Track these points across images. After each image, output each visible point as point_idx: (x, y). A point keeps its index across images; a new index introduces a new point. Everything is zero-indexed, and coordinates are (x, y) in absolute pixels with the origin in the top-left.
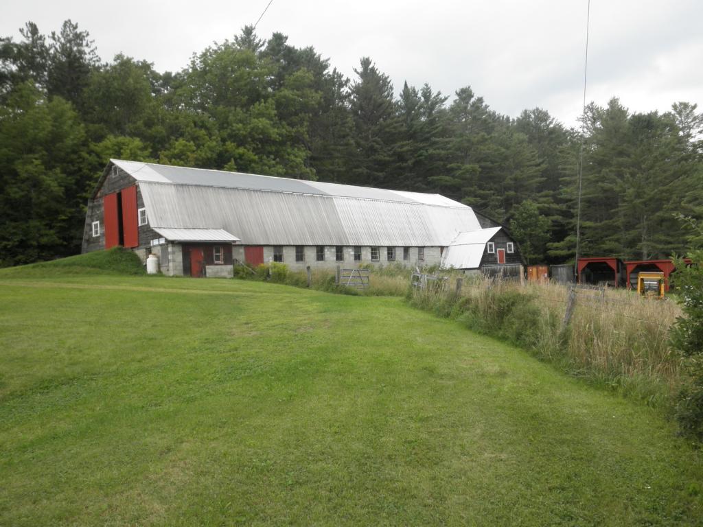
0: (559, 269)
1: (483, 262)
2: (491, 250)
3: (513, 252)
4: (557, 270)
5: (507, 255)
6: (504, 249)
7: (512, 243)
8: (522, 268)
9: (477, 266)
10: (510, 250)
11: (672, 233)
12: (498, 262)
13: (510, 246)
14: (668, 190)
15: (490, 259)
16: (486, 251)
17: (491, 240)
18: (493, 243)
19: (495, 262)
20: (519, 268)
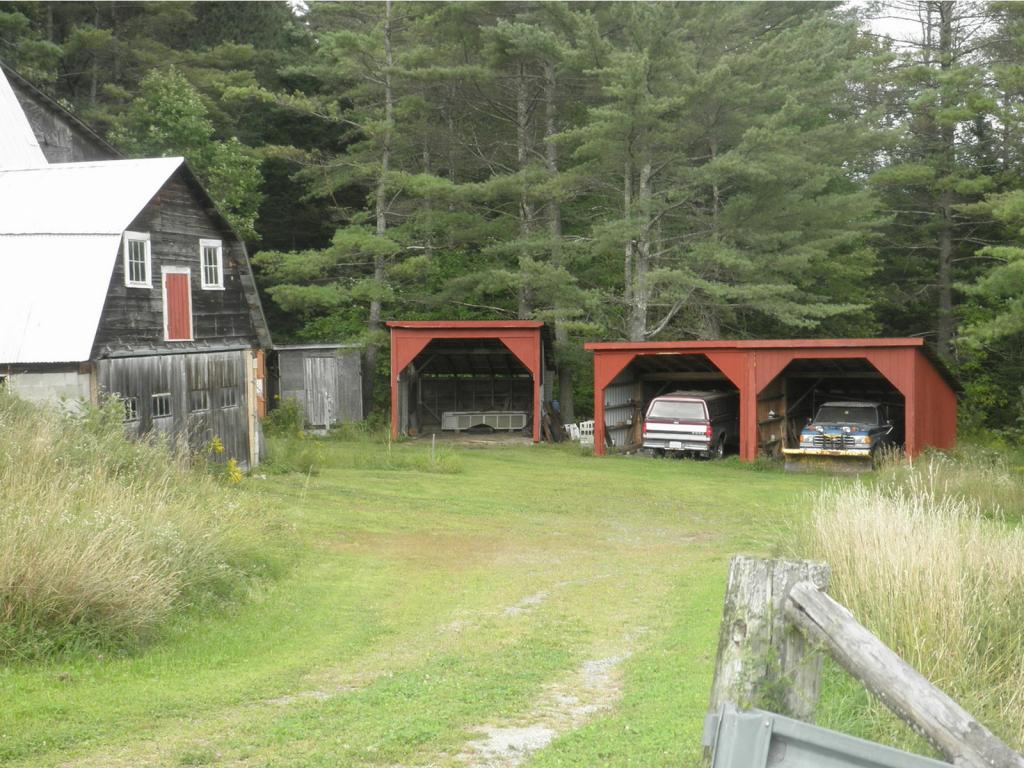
0: (308, 362)
1: (110, 332)
2: (138, 273)
3: (220, 286)
4: (301, 367)
5: (203, 299)
6: (187, 271)
7: (216, 244)
8: (253, 365)
9: (83, 354)
10: (211, 277)
11: (755, 237)
12: (166, 338)
13: (210, 255)
14: (753, 67)
15: (135, 319)
16: (117, 277)
17: (139, 224)
18: (144, 237)
19: (149, 335)
20: (243, 362)
